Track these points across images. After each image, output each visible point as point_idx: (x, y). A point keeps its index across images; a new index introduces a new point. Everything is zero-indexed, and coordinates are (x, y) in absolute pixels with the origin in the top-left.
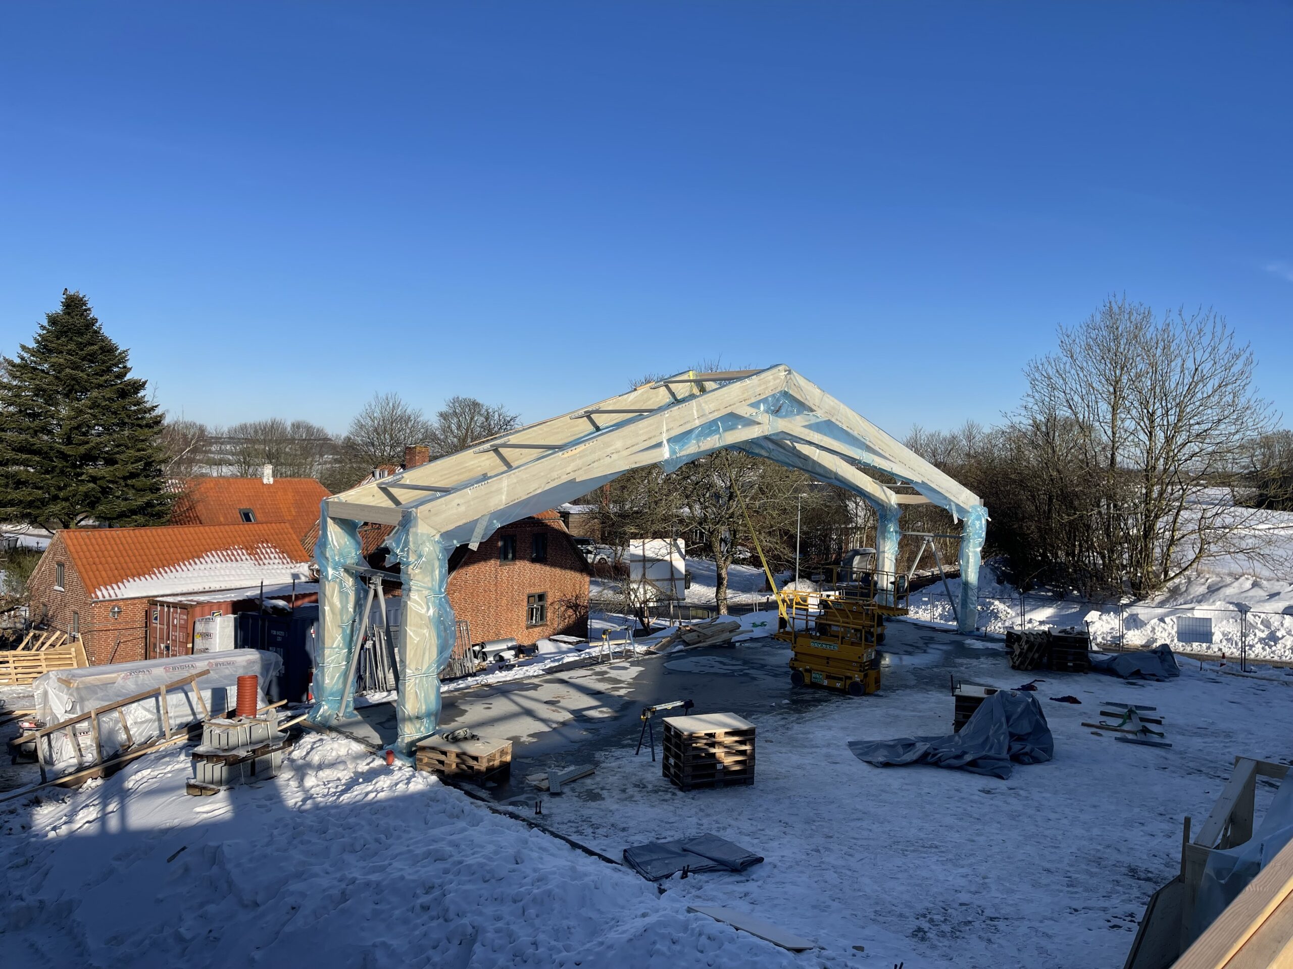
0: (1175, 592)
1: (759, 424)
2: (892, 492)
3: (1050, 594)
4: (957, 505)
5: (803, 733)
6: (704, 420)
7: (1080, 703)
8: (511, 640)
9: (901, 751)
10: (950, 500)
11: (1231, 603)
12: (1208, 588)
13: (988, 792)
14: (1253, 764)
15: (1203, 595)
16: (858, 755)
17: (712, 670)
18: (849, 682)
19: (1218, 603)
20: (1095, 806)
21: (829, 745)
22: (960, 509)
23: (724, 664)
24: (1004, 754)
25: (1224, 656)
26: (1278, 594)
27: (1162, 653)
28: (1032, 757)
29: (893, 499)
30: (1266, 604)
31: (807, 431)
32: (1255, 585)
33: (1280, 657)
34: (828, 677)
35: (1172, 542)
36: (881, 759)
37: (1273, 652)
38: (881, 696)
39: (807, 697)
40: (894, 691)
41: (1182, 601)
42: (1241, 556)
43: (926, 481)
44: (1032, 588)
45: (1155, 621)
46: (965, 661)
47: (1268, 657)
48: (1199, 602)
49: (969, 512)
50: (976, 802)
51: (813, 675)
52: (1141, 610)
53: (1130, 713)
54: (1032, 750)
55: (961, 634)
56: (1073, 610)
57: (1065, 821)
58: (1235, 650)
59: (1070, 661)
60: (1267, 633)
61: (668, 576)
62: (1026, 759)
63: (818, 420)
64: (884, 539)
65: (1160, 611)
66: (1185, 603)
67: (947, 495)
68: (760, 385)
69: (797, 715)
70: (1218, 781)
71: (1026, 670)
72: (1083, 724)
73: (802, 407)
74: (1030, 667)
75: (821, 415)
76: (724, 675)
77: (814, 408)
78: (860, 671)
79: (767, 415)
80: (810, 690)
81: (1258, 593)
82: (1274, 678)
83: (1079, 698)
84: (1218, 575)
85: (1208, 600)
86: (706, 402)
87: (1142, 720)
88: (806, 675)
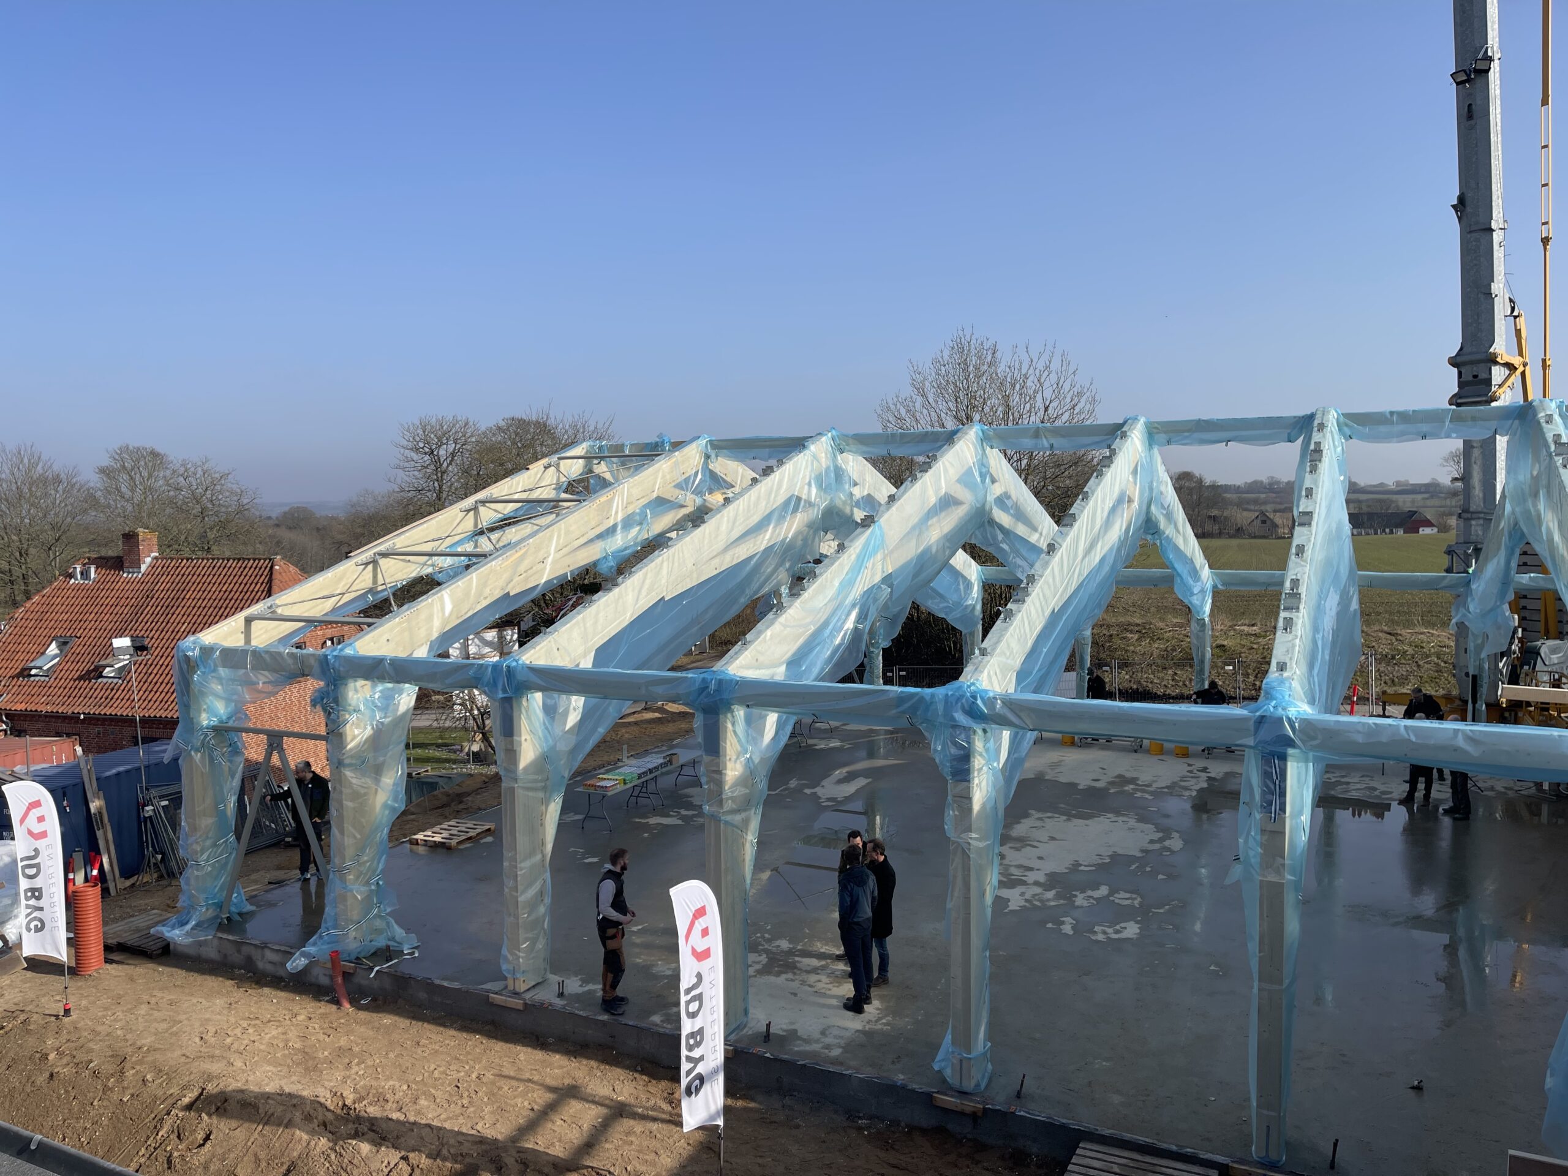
79: (692, 497)
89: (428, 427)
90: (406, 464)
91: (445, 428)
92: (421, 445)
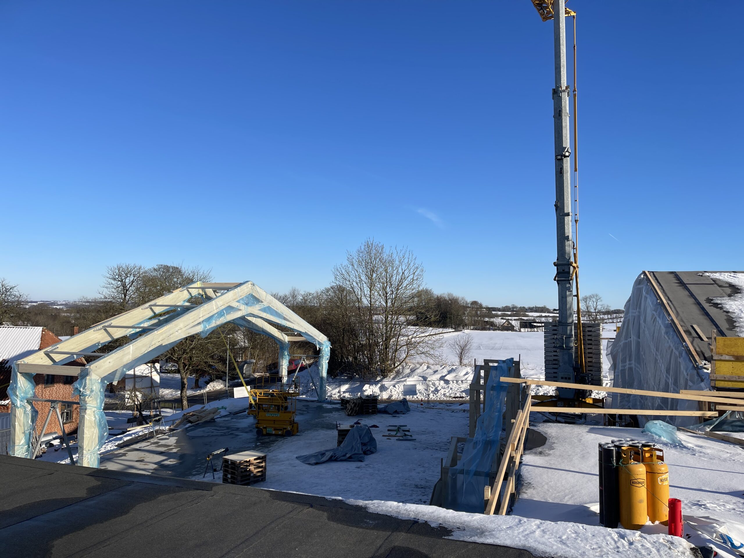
0: (398, 373)
1: (241, 310)
2: (286, 336)
3: (346, 378)
4: (319, 341)
5: (274, 457)
6: (218, 310)
7: (378, 427)
8: (55, 433)
9: (320, 457)
10: (316, 339)
11: (420, 376)
12: (411, 370)
13: (359, 468)
14: (457, 438)
15: (409, 373)
16: (303, 462)
17: (213, 434)
18: (285, 431)
19: (415, 377)
20: (397, 466)
21: (288, 460)
22: (320, 344)
23: (218, 430)
24: (361, 452)
25: (422, 401)
26: (437, 371)
27: (404, 402)
28: (371, 451)
29: (286, 339)
30: (433, 376)
31: (260, 312)
32: (428, 367)
33: (440, 398)
34: (275, 430)
35: (396, 350)
36: (315, 462)
37: (437, 397)
38: (299, 435)
39: (267, 440)
40: (304, 432)
41: (401, 377)
42: (423, 355)
43: (307, 331)
44: (338, 375)
45: (392, 387)
46: (327, 415)
47: (435, 399)
48: (408, 377)
49: (323, 344)
50: (356, 472)
51: (268, 430)
52: (386, 383)
53: (399, 428)
54: (371, 449)
55: (320, 402)
56: (357, 385)
57: (390, 473)
58: (423, 397)
59: (370, 409)
60: (434, 388)
61: (149, 385)
62: (368, 452)
63: (265, 307)
64: (282, 359)
65: (393, 382)
66: (403, 378)
67: (315, 337)
68: (241, 292)
69: (267, 449)
70: (434, 451)
71: (353, 415)
72: (383, 436)
73: (257, 300)
74: (355, 414)
75: (266, 304)
76: (221, 435)
77: (263, 301)
78: (290, 425)
79: (244, 306)
80: (267, 437)
81: (430, 371)
82: (443, 408)
83: (378, 425)
84: (413, 364)
85: (411, 376)
86: (218, 301)
87: (404, 431)
88: (264, 430)
89: (121, 269)
90: (108, 286)
91: (129, 269)
92: (117, 277)
